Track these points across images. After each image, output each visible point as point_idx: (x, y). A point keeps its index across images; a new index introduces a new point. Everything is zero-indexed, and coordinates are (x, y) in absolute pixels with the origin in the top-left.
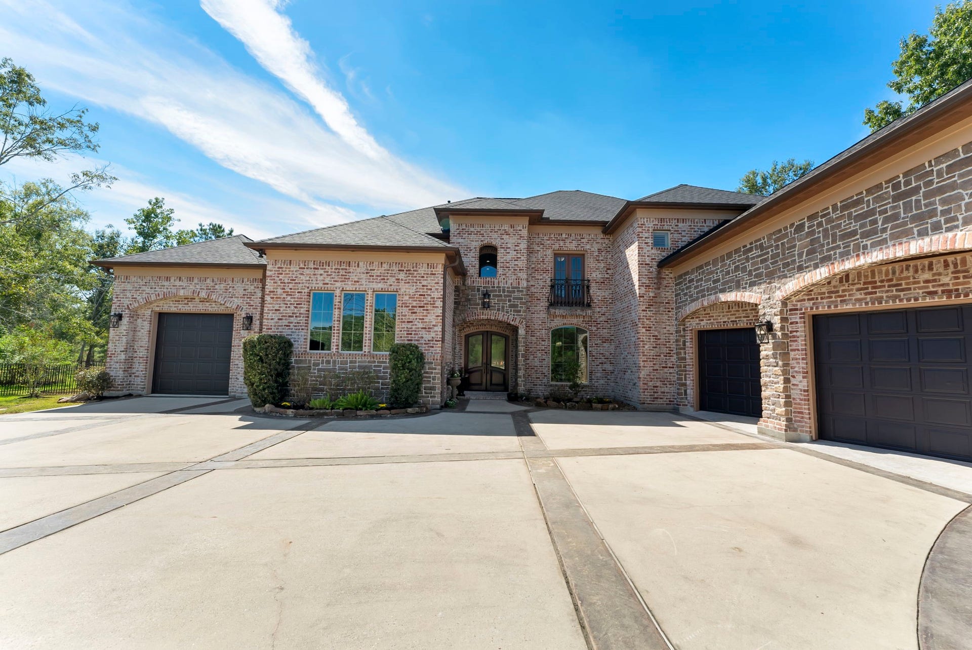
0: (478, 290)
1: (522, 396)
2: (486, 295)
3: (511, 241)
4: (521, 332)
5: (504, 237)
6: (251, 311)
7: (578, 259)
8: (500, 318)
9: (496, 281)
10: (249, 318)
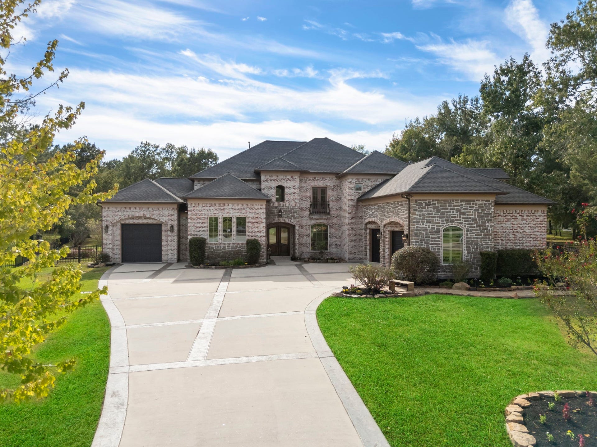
0: (276, 208)
2: (280, 211)
3: (291, 184)
4: (297, 228)
5: (288, 182)
6: (172, 223)
7: (324, 190)
8: (287, 221)
9: (284, 204)
10: (172, 227)
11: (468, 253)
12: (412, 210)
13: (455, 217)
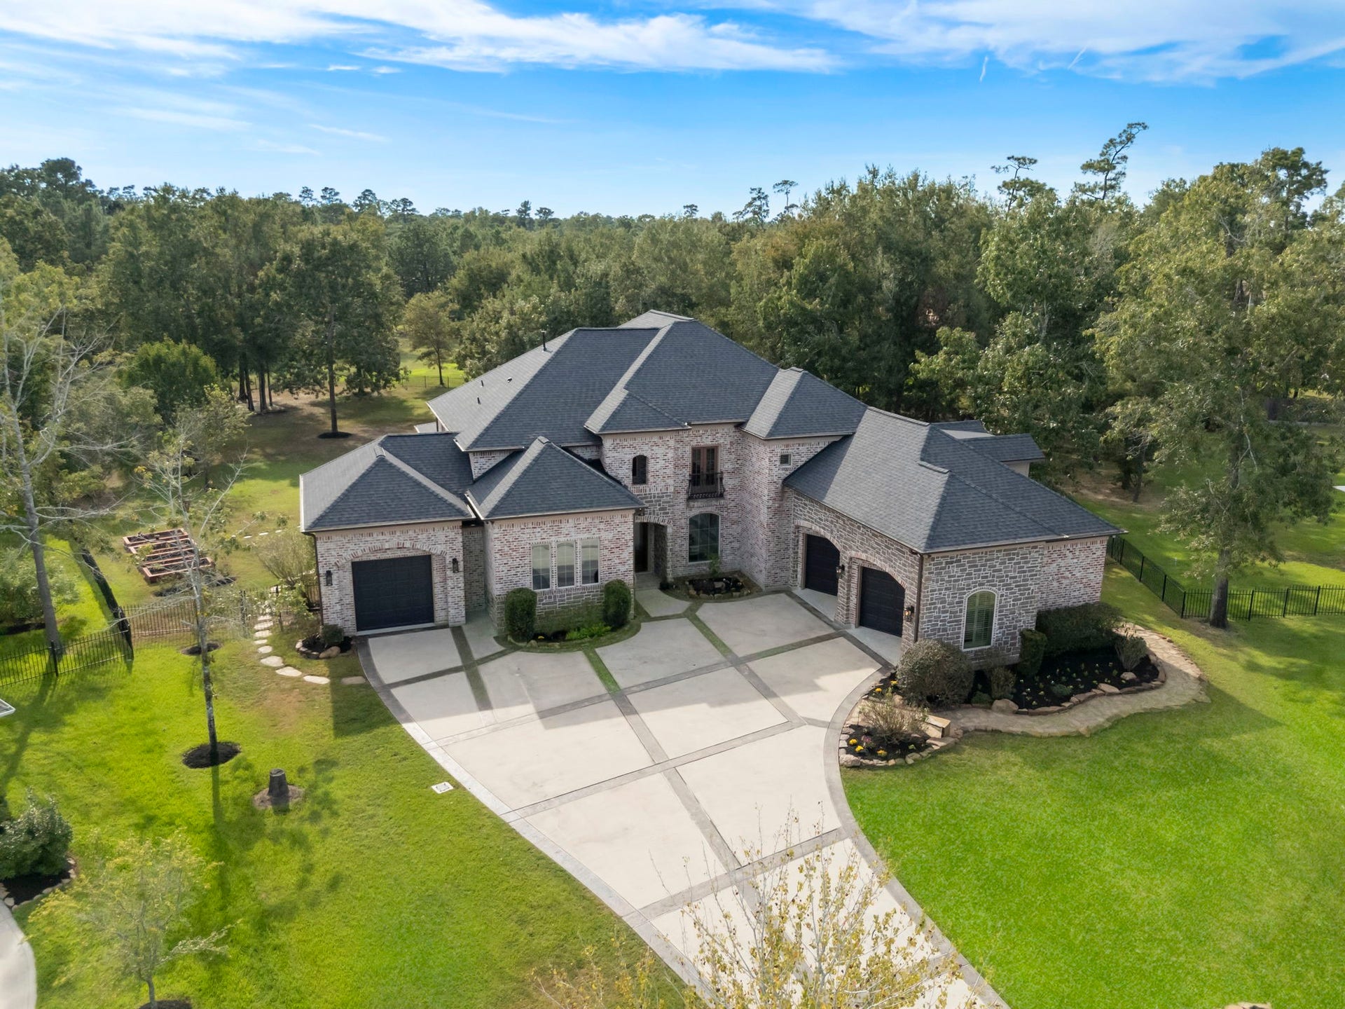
1: (668, 585)
3: (659, 451)
5: (654, 448)
6: (454, 554)
7: (712, 451)
9: (647, 489)
10: (455, 561)
12: (926, 574)
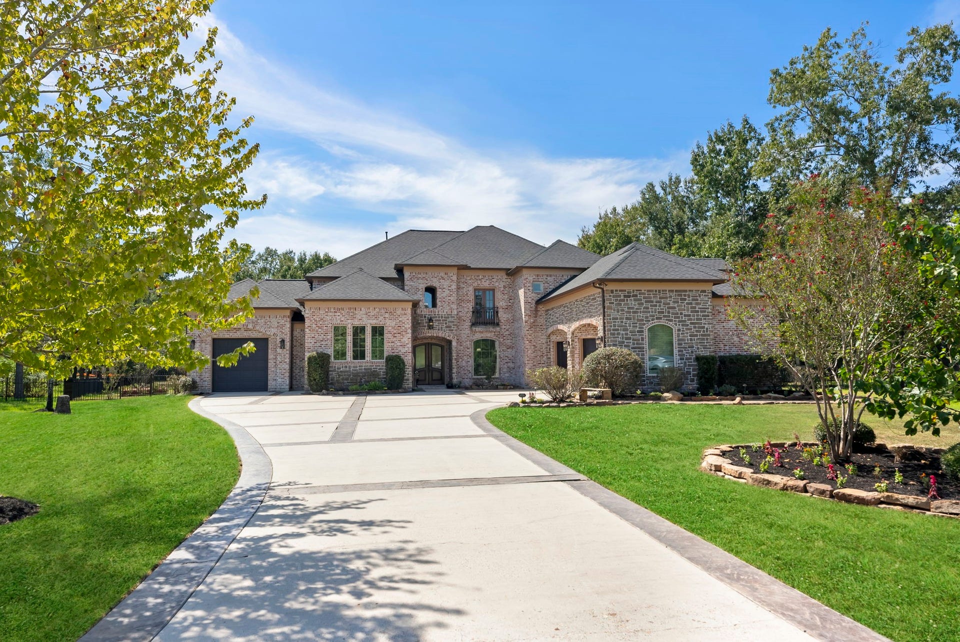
0: (425, 317)
1: (455, 385)
2: (430, 320)
3: (445, 284)
4: (454, 344)
5: (441, 281)
6: (284, 336)
7: (490, 291)
8: (440, 335)
9: (437, 311)
10: (283, 341)
11: (681, 359)
12: (607, 304)
13: (663, 312)
